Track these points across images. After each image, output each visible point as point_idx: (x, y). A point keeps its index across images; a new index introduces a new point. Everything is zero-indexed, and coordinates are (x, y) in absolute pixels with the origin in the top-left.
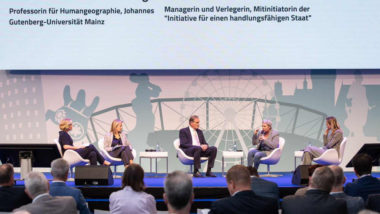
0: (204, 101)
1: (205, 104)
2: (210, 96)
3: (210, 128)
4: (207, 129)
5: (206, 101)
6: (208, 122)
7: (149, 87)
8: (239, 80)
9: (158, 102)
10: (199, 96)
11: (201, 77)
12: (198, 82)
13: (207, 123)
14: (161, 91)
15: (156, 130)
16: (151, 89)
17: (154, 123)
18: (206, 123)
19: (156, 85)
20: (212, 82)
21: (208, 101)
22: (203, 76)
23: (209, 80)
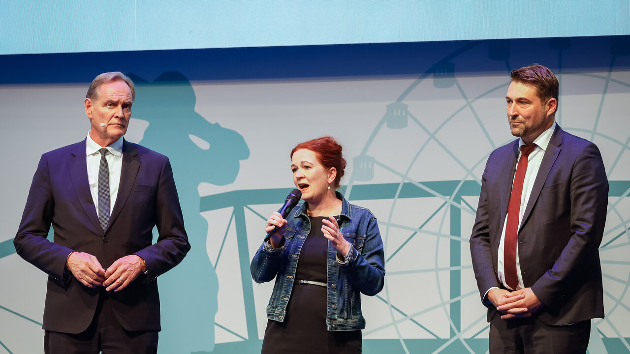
0: (438, 200)
1: (446, 213)
2: (470, 172)
3: (470, 327)
4: (453, 334)
5: (450, 200)
6: (459, 302)
7: (194, 138)
8: (605, 92)
9: (231, 209)
10: (417, 177)
11: (428, 83)
12: (413, 105)
13: (452, 305)
14: (245, 153)
15: (221, 337)
16: (203, 145)
17: (215, 309)
18: (448, 307)
19: (224, 125)
20: (479, 104)
21: (458, 199)
22: (435, 77)
23: (465, 97)
